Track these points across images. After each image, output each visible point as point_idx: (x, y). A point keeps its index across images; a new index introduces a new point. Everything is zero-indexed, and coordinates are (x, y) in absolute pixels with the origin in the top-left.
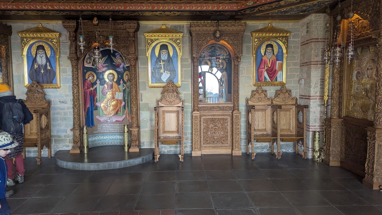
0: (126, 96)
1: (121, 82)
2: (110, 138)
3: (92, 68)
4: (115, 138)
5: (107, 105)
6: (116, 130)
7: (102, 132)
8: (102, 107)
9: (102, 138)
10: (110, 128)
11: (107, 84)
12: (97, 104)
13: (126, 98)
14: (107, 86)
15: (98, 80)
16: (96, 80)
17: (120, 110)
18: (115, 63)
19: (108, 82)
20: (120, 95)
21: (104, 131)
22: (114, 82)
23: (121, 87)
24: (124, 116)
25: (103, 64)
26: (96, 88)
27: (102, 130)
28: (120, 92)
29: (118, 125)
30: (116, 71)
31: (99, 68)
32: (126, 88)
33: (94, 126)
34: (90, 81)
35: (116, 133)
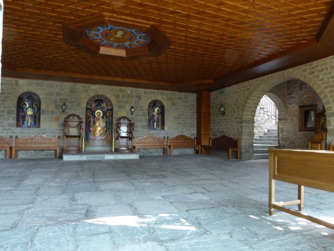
1: (105, 117)
5: (96, 130)
6: (100, 145)
7: (92, 145)
8: (93, 130)
12: (91, 129)
24: (106, 136)
30: (102, 111)
33: (89, 141)
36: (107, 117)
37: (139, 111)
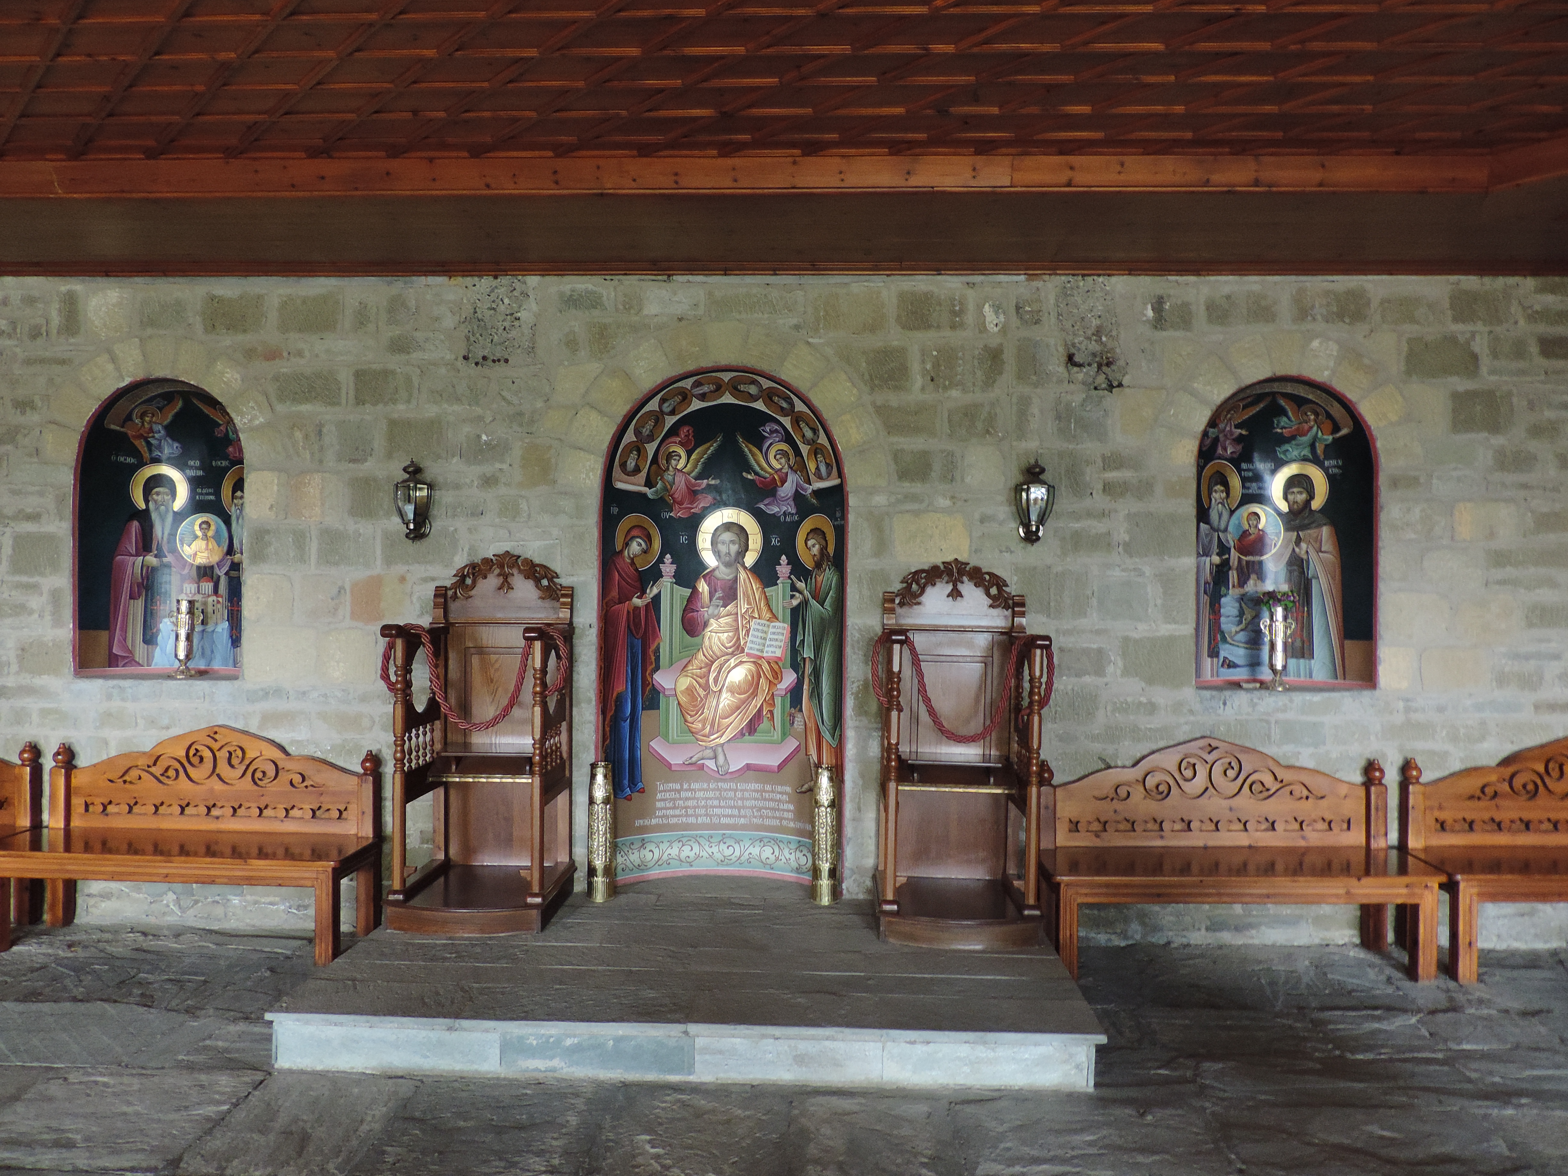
0: (809, 639)
1: (783, 569)
2: (711, 856)
3: (644, 495)
4: (737, 853)
5: (706, 687)
6: (745, 817)
7: (674, 821)
8: (682, 692)
9: (674, 851)
10: (716, 803)
11: (710, 577)
12: (662, 679)
13: (808, 653)
14: (706, 588)
15: (668, 556)
16: (661, 560)
17: (771, 712)
18: (756, 474)
19: (714, 570)
20: (770, 636)
21: (687, 816)
22: (745, 568)
23: (779, 592)
24: (792, 744)
25: (696, 479)
26: (657, 598)
27: (677, 812)
28: (775, 617)
29: (755, 791)
31: (676, 496)
32: (805, 603)
33: (642, 791)
34: (633, 563)
35: (743, 827)
36: (799, 570)
37: (1100, 501)
